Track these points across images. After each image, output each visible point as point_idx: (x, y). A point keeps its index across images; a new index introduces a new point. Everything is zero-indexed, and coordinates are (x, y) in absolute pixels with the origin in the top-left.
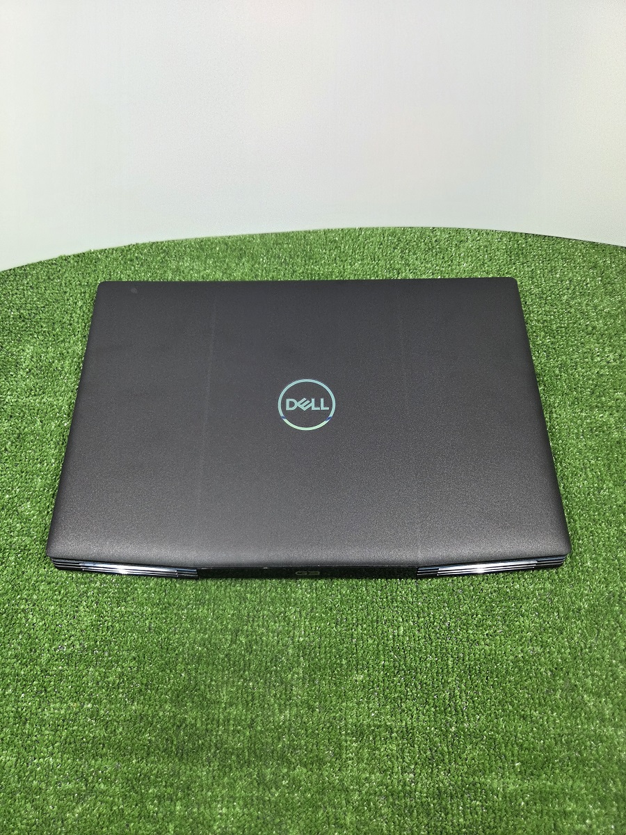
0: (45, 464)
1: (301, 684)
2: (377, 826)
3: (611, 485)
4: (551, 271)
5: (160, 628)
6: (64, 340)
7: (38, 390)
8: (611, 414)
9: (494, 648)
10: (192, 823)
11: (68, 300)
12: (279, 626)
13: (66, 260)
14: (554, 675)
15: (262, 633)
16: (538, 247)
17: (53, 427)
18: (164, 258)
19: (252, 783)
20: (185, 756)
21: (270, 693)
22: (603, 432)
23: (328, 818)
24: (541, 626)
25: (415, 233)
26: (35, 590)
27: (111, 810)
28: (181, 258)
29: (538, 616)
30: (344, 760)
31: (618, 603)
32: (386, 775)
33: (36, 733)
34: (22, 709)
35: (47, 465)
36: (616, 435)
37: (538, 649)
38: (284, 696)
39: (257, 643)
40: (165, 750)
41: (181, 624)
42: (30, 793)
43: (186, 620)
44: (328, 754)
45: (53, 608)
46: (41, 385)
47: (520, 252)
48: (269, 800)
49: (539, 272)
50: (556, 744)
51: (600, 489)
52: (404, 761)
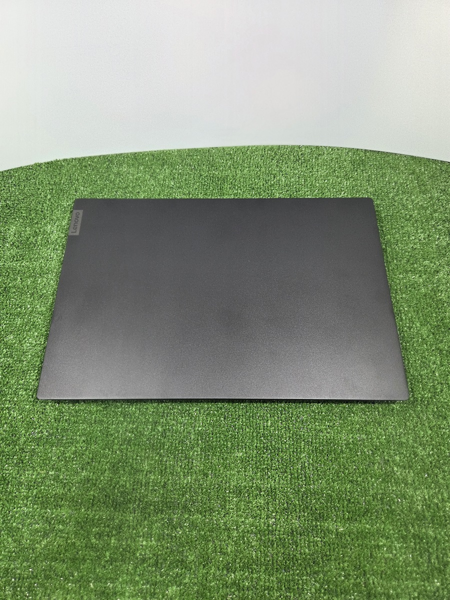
0: (23, 308)
1: (199, 459)
2: (249, 554)
3: (418, 325)
4: (382, 176)
5: (103, 421)
6: (37, 222)
7: (19, 257)
8: (420, 276)
9: (332, 435)
10: (121, 552)
11: (40, 194)
12: (185, 420)
13: (39, 166)
14: (373, 454)
15: (173, 424)
16: (373, 159)
17: (29, 283)
18: (109, 165)
19: (163, 524)
20: (118, 506)
21: (178, 465)
22: (415, 288)
23: (216, 548)
24: (366, 421)
25: (287, 148)
26: (16, 395)
27: (67, 543)
28: (121, 165)
29: (364, 414)
30: (227, 510)
31: (420, 405)
32: (256, 519)
33: (15, 491)
34: (6, 475)
35: (25, 309)
36: (423, 290)
37: (364, 436)
38: (187, 467)
39: (169, 431)
40: (104, 503)
41: (117, 418)
42: (11, 531)
43: (120, 415)
44: (216, 505)
45: (28, 406)
46: (21, 253)
47: (361, 162)
48: (175, 536)
49: (373, 177)
50: (373, 500)
51: (410, 328)
52: (268, 511)
